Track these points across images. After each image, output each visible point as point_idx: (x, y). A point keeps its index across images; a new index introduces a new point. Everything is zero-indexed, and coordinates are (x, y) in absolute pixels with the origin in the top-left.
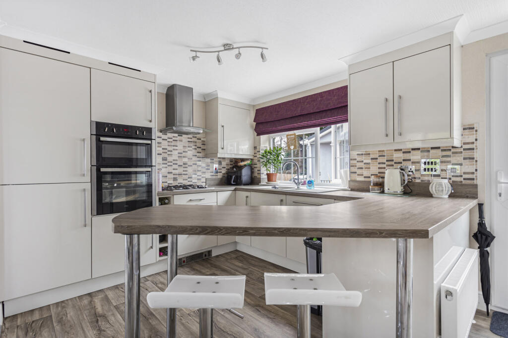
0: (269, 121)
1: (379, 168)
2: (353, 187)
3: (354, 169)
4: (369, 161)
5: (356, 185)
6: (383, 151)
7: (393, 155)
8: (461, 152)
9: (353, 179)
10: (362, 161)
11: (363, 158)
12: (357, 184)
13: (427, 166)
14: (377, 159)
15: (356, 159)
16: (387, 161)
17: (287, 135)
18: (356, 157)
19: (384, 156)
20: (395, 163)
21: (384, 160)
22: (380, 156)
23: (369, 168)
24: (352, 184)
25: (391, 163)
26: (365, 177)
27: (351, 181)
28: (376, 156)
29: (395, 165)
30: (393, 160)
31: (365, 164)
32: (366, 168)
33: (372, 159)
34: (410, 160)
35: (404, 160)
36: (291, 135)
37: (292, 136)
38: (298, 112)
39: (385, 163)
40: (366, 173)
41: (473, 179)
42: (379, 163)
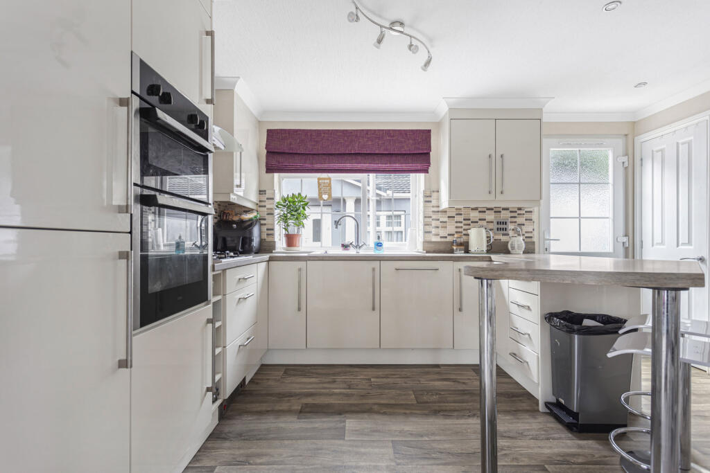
0: (299, 152)
1: (457, 227)
2: (428, 249)
3: (428, 229)
4: (446, 219)
5: (432, 247)
6: (460, 209)
7: (469, 214)
8: (524, 214)
9: (428, 239)
10: (438, 220)
11: (439, 216)
12: (432, 245)
13: (500, 226)
14: (454, 217)
15: (431, 217)
16: (464, 220)
17: (319, 179)
18: (431, 214)
19: (461, 214)
20: (472, 222)
21: (460, 218)
22: (457, 214)
23: (446, 227)
24: (427, 245)
25: (469, 222)
26: (441, 237)
27: (425, 242)
28: (453, 214)
29: (472, 224)
30: (469, 220)
31: (441, 222)
32: (442, 227)
33: (449, 217)
34: (485, 220)
35: (480, 220)
36: (324, 179)
37: (326, 181)
38: (355, 148)
39: (461, 222)
40: (443, 232)
41: (531, 237)
42: (457, 222)
